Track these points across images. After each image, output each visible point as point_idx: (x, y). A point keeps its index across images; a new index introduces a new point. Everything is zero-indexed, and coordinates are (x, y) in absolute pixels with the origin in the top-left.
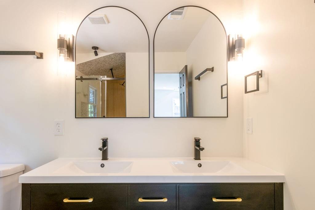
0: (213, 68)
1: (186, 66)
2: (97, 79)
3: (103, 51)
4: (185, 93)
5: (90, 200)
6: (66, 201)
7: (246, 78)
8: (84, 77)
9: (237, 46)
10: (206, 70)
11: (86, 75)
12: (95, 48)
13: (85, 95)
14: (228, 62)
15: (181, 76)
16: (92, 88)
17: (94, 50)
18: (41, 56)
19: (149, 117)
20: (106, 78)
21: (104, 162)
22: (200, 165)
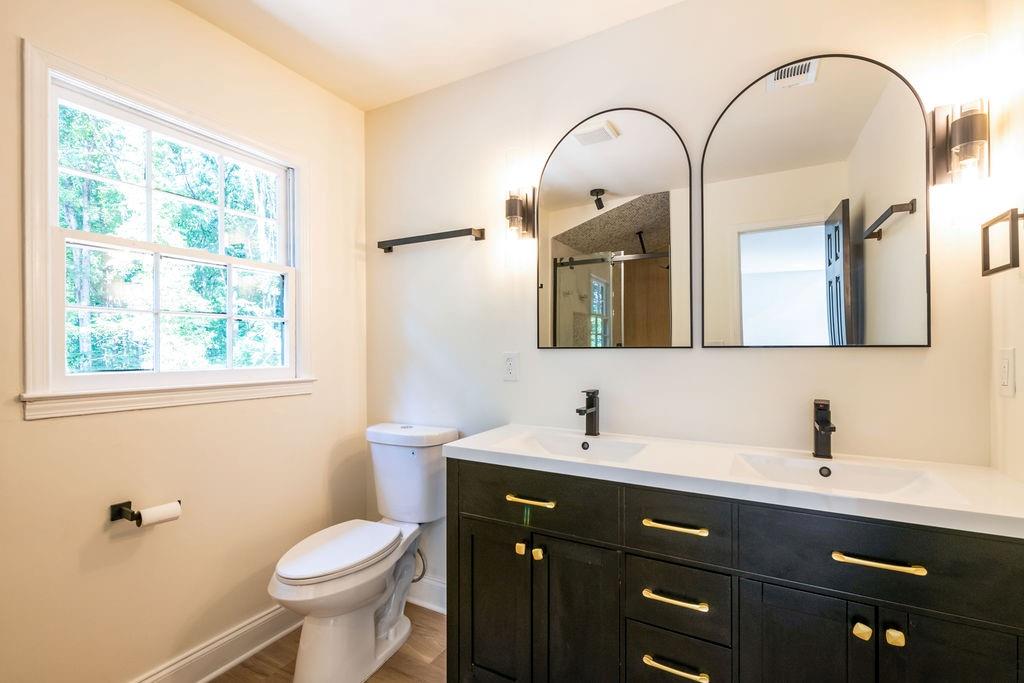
0: (913, 203)
1: (845, 204)
2: (603, 260)
3: (615, 195)
4: (842, 280)
5: (550, 505)
6: (510, 498)
7: (985, 231)
8: (576, 259)
9: (957, 136)
10: (892, 210)
11: (584, 252)
12: (598, 193)
13: (581, 298)
14: (931, 187)
15: (831, 230)
16: (596, 279)
17: (595, 198)
18: (481, 235)
19: (692, 347)
20: (622, 256)
21: (590, 439)
22: (825, 472)
